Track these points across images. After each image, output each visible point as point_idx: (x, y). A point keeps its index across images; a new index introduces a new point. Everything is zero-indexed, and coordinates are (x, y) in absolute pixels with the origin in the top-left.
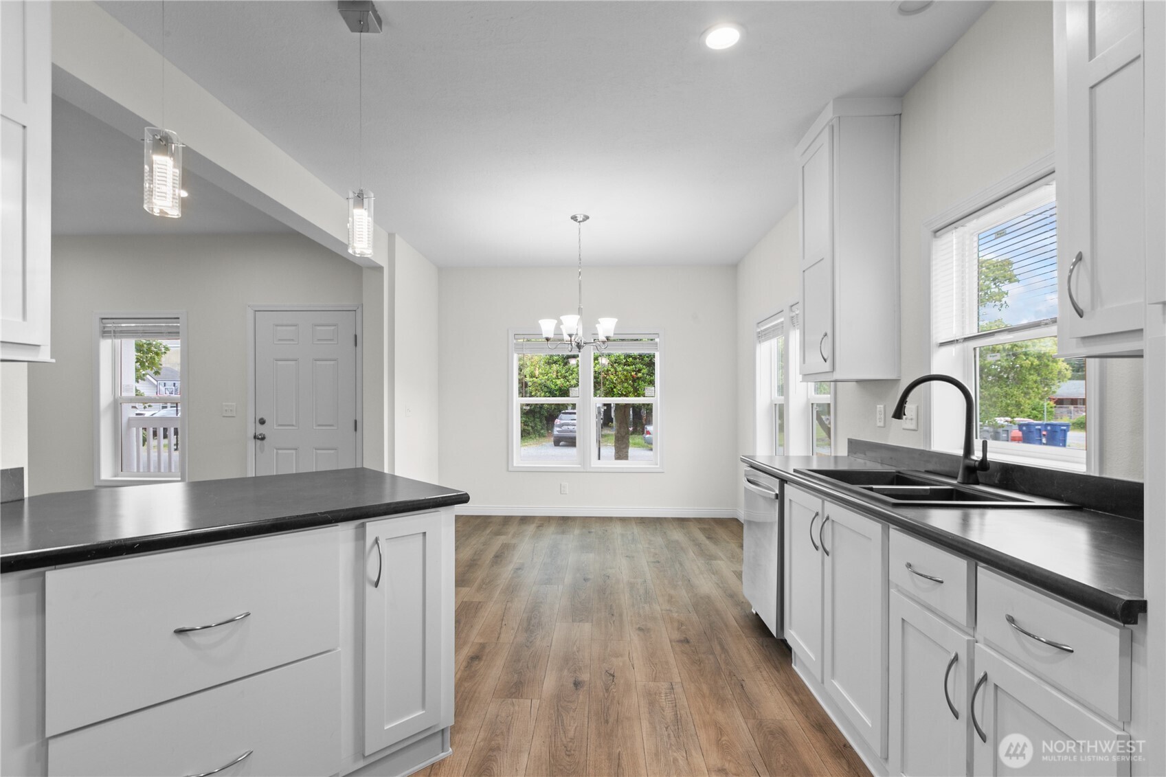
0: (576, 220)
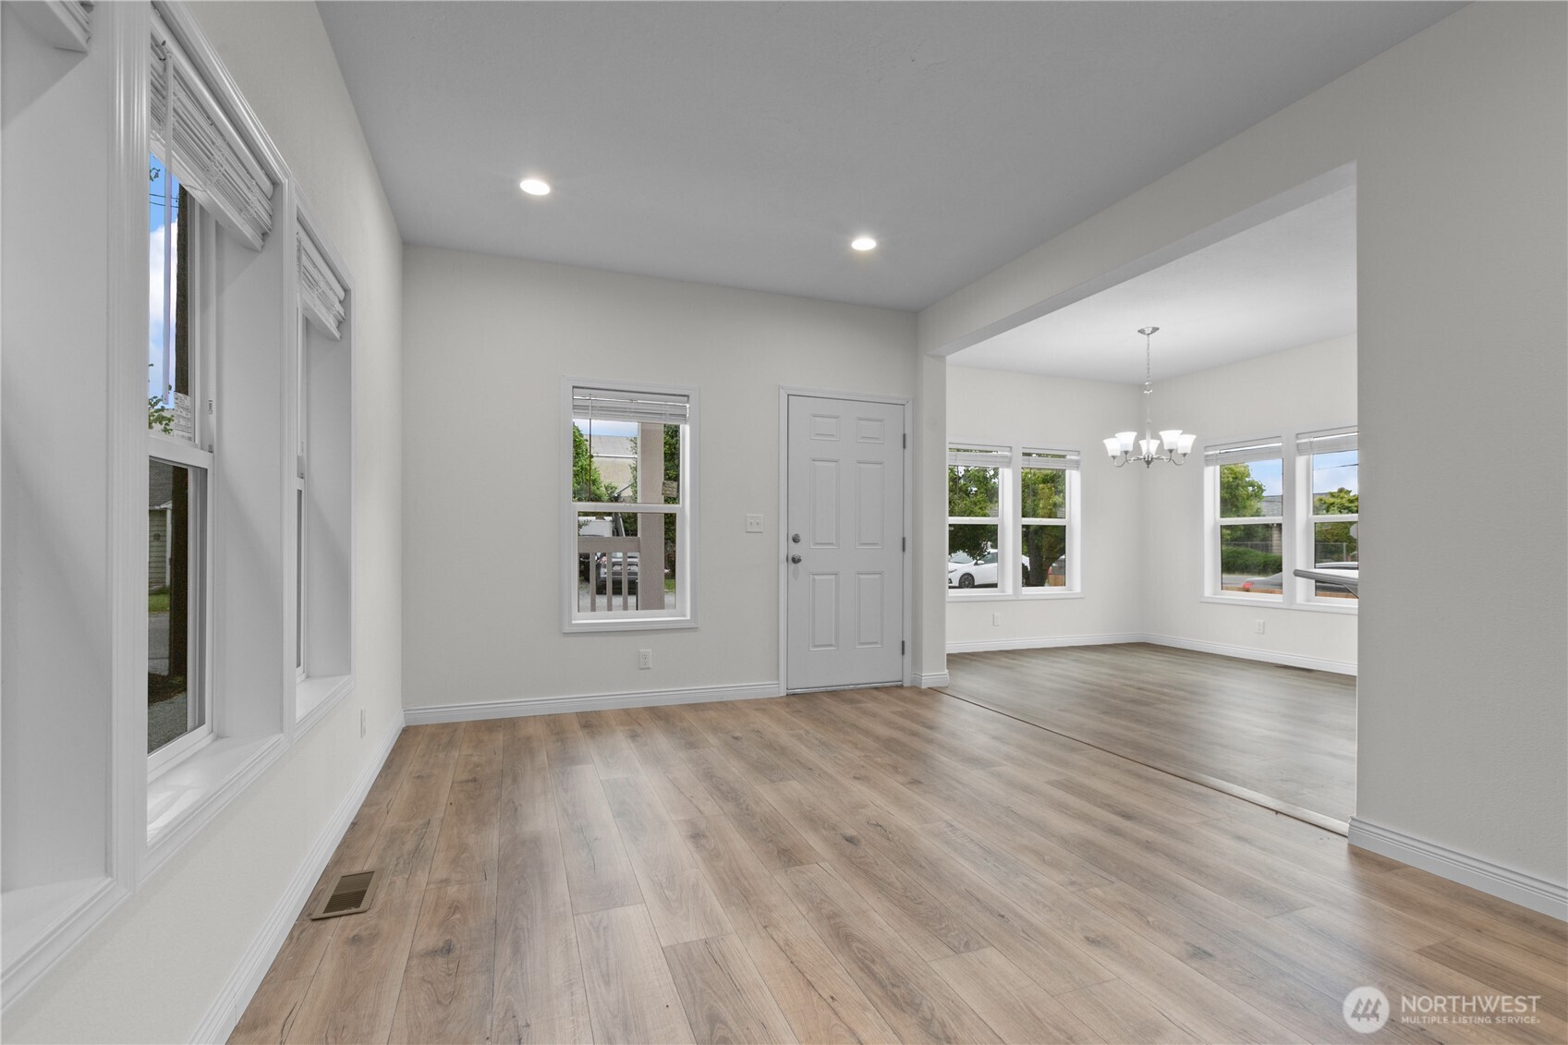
0: (1144, 334)
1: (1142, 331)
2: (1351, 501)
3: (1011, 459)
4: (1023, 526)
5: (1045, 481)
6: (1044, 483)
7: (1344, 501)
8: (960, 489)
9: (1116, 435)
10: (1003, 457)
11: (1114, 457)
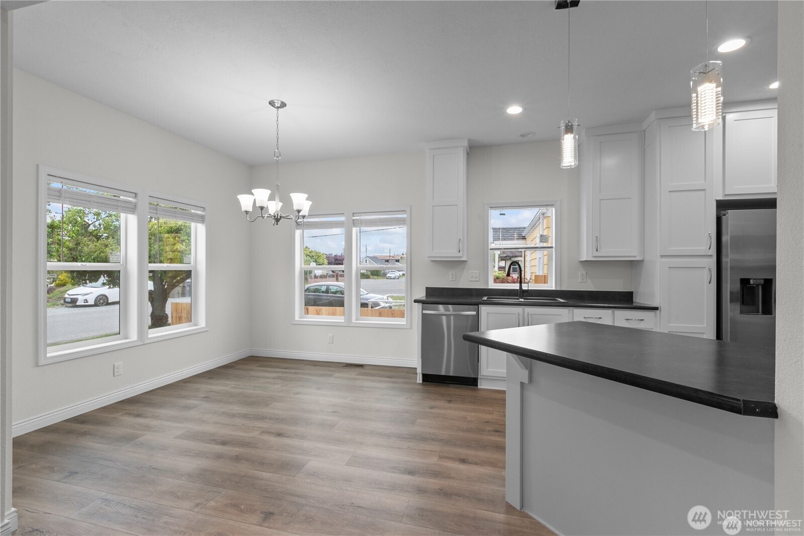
0: (274, 107)
1: (272, 103)
2: (310, 253)
3: (135, 205)
4: (150, 272)
5: (170, 231)
6: (168, 233)
7: (308, 252)
8: (91, 233)
9: (253, 191)
10: (125, 202)
11: (247, 212)
